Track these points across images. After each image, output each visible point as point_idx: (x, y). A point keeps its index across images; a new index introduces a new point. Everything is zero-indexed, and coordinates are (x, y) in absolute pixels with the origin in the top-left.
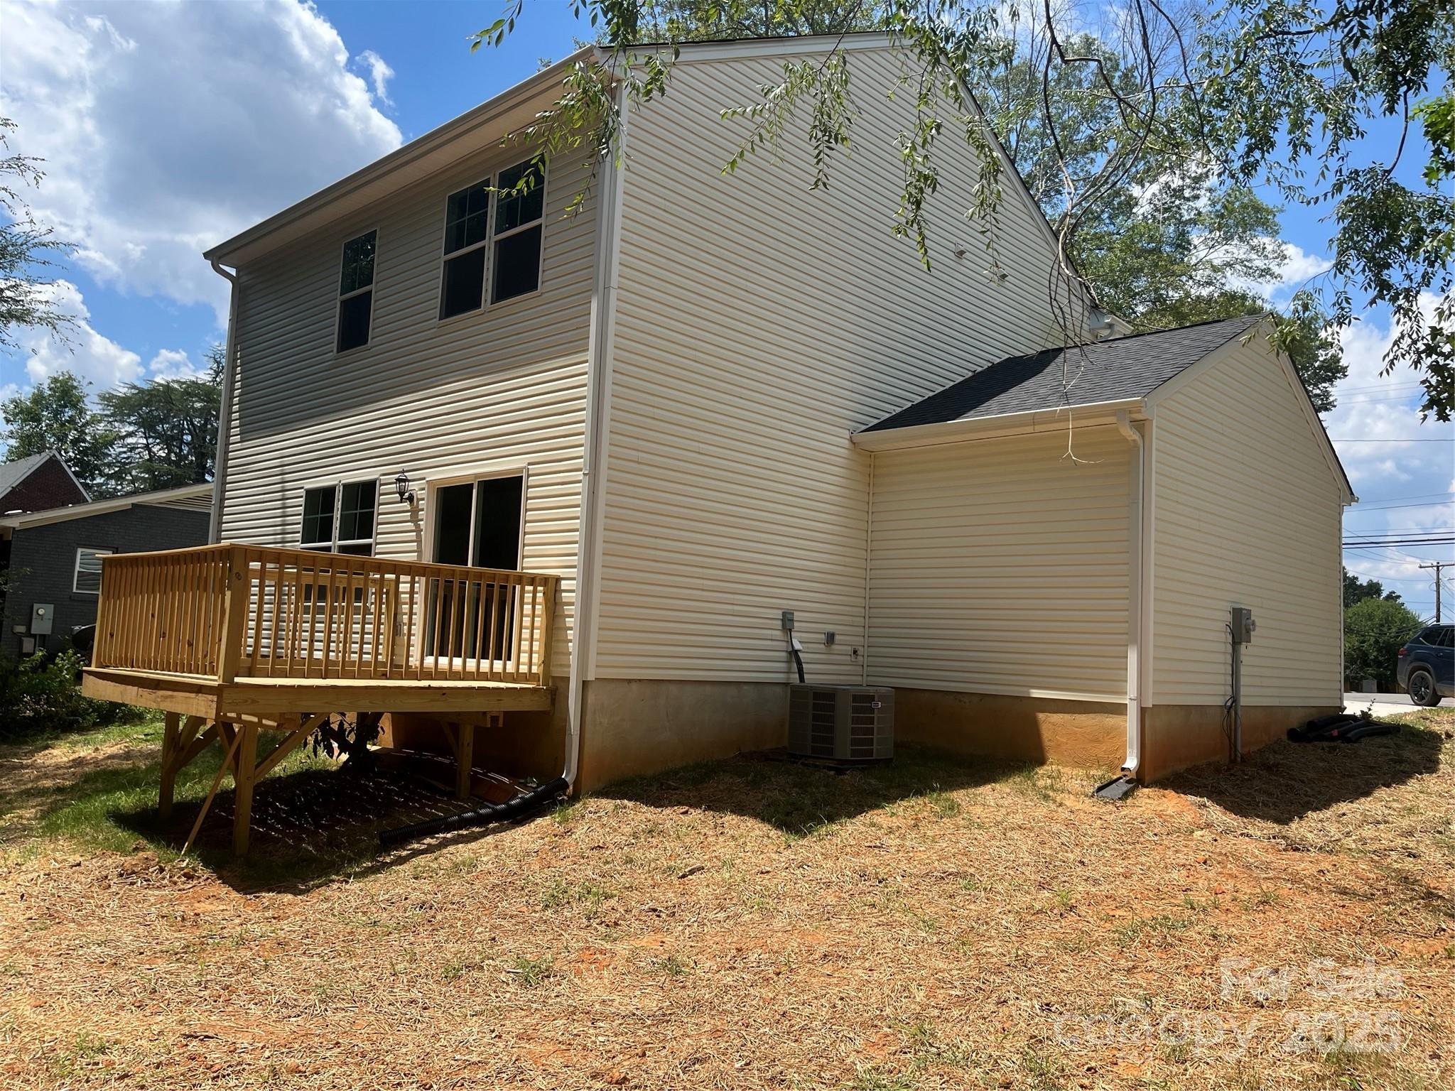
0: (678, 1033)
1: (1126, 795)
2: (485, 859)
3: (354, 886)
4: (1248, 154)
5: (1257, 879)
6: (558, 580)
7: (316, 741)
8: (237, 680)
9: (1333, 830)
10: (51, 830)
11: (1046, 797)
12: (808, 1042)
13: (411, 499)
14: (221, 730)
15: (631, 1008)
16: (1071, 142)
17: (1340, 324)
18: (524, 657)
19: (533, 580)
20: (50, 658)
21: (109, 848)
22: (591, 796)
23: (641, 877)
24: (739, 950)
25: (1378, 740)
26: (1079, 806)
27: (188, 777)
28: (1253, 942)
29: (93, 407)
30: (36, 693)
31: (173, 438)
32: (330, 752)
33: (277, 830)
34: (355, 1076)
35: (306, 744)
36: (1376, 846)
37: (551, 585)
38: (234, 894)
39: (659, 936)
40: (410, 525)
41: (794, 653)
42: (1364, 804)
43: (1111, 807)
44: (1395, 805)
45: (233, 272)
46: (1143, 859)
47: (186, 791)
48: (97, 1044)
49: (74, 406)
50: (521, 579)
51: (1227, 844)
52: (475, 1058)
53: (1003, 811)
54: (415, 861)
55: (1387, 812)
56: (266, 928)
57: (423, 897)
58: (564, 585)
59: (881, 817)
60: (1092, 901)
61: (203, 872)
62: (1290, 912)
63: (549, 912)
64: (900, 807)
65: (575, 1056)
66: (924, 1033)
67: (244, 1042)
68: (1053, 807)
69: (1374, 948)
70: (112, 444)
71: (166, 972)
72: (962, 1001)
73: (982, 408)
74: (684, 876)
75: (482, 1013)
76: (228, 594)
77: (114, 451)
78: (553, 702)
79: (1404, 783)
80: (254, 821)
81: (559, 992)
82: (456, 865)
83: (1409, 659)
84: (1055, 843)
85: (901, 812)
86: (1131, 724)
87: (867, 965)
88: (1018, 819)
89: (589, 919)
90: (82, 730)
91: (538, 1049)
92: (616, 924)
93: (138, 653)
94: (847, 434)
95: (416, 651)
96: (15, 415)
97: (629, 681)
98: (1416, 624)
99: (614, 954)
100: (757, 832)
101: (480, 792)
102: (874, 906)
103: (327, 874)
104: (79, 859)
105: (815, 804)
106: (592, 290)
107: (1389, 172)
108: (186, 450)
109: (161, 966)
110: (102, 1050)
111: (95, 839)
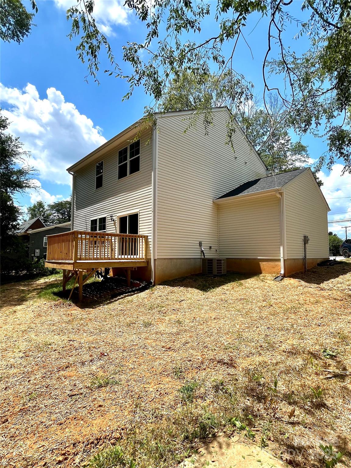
0: (182, 337)
1: (281, 280)
2: (135, 300)
3: (106, 306)
4: (305, 127)
5: (314, 297)
6: (147, 236)
7: (96, 275)
8: (77, 261)
9: (331, 285)
10: (40, 297)
11: (263, 281)
12: (212, 338)
13: (114, 220)
14: (75, 273)
15: (170, 332)
16: (258, 134)
17: (331, 163)
18: (141, 255)
19: (142, 237)
20: (39, 260)
21: (52, 300)
22: (158, 285)
23: (170, 302)
24: (194, 318)
25: (338, 265)
26: (271, 283)
27: (69, 284)
28: (316, 311)
29: (46, 207)
30: (36, 268)
31: (63, 213)
32: (99, 277)
33: (88, 295)
34: (108, 348)
35: (93, 276)
36: (342, 288)
37: (146, 238)
38: (80, 309)
39: (175, 315)
40: (114, 227)
41: (202, 251)
42: (337, 279)
43: (278, 283)
44: (345, 279)
45: (73, 173)
46: (287, 294)
47: (68, 287)
48: (49, 343)
49: (42, 208)
50: (139, 237)
51: (306, 290)
52: (135, 344)
53: (253, 284)
54: (119, 301)
55: (343, 281)
56: (86, 316)
57: (121, 308)
58: (149, 237)
59: (225, 287)
60: (276, 304)
61: (73, 304)
62: (323, 304)
63: (150, 311)
64: (229, 285)
65: (158, 343)
66: (240, 335)
67: (82, 341)
68: (265, 283)
69: (345, 312)
70: (51, 215)
71: (65, 326)
72: (248, 327)
73: (243, 192)
74: (180, 302)
75: (136, 334)
76: (74, 242)
77: (51, 217)
78: (148, 264)
79: (346, 274)
80: (83, 293)
81: (154, 329)
82: (128, 301)
83: (343, 247)
84: (266, 291)
85: (229, 286)
86: (282, 263)
87: (224, 320)
88: (257, 286)
89: (159, 312)
90: (46, 276)
91: (149, 341)
92: (165, 313)
93: (56, 257)
94: (212, 200)
95: (116, 255)
96: (30, 210)
97: (165, 259)
98: (341, 241)
99: (165, 320)
100: (196, 291)
101: (133, 285)
102: (225, 307)
103: (100, 304)
104: (45, 302)
105: (209, 285)
106: (152, 170)
107: (341, 127)
108: (66, 216)
109: (64, 325)
110: (50, 345)
111: (49, 298)
